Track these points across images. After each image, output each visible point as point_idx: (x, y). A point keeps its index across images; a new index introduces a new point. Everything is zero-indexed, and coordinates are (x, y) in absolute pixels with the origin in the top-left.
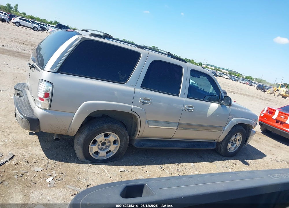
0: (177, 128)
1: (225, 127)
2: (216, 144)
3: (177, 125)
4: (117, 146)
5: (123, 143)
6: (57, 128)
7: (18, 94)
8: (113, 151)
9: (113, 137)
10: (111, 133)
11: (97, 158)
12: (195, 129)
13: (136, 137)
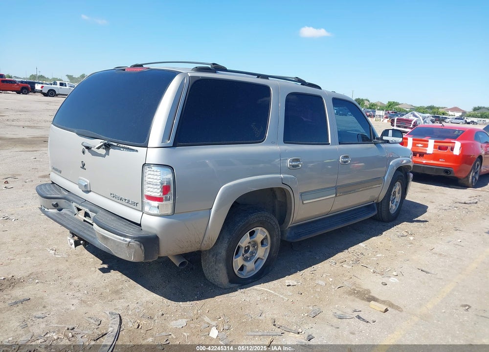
0: (336, 196)
1: (384, 177)
2: (375, 205)
3: (335, 190)
4: (267, 247)
5: (275, 239)
6: (187, 242)
7: (56, 206)
8: (263, 258)
9: (261, 234)
10: (258, 228)
11: (244, 275)
12: (354, 191)
13: (290, 225)
